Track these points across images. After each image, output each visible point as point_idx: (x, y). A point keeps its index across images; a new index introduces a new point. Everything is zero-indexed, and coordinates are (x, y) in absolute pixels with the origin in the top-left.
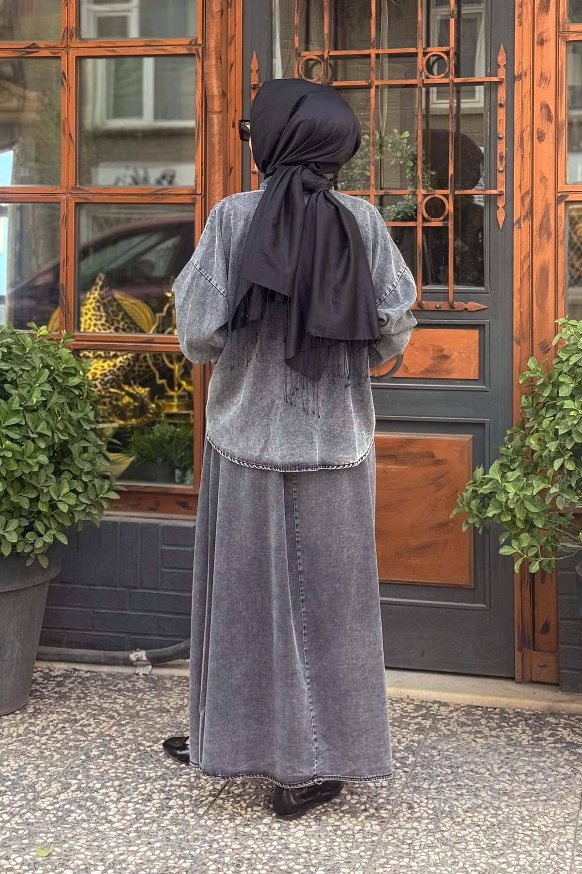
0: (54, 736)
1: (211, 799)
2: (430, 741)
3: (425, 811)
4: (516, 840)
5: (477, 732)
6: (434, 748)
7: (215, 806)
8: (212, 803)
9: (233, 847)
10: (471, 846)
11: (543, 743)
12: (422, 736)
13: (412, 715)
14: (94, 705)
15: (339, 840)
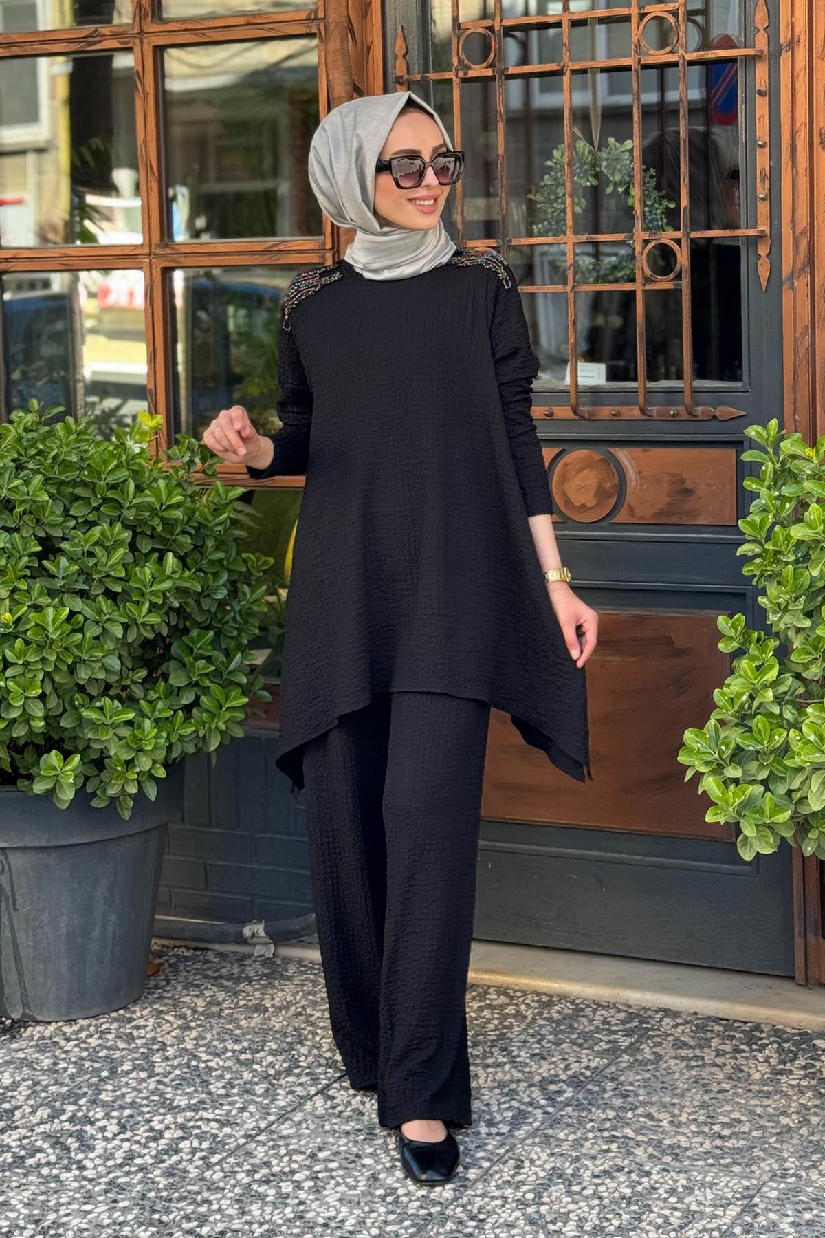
0: (90, 1040)
1: (242, 1141)
2: (613, 1069)
3: (536, 1173)
4: (641, 1221)
5: (696, 1058)
6: (612, 1079)
7: (241, 1152)
8: (238, 1147)
9: (227, 1212)
10: (570, 1229)
11: (783, 1079)
12: (606, 1061)
13: (613, 1028)
14: (169, 998)
15: (382, 1210)
